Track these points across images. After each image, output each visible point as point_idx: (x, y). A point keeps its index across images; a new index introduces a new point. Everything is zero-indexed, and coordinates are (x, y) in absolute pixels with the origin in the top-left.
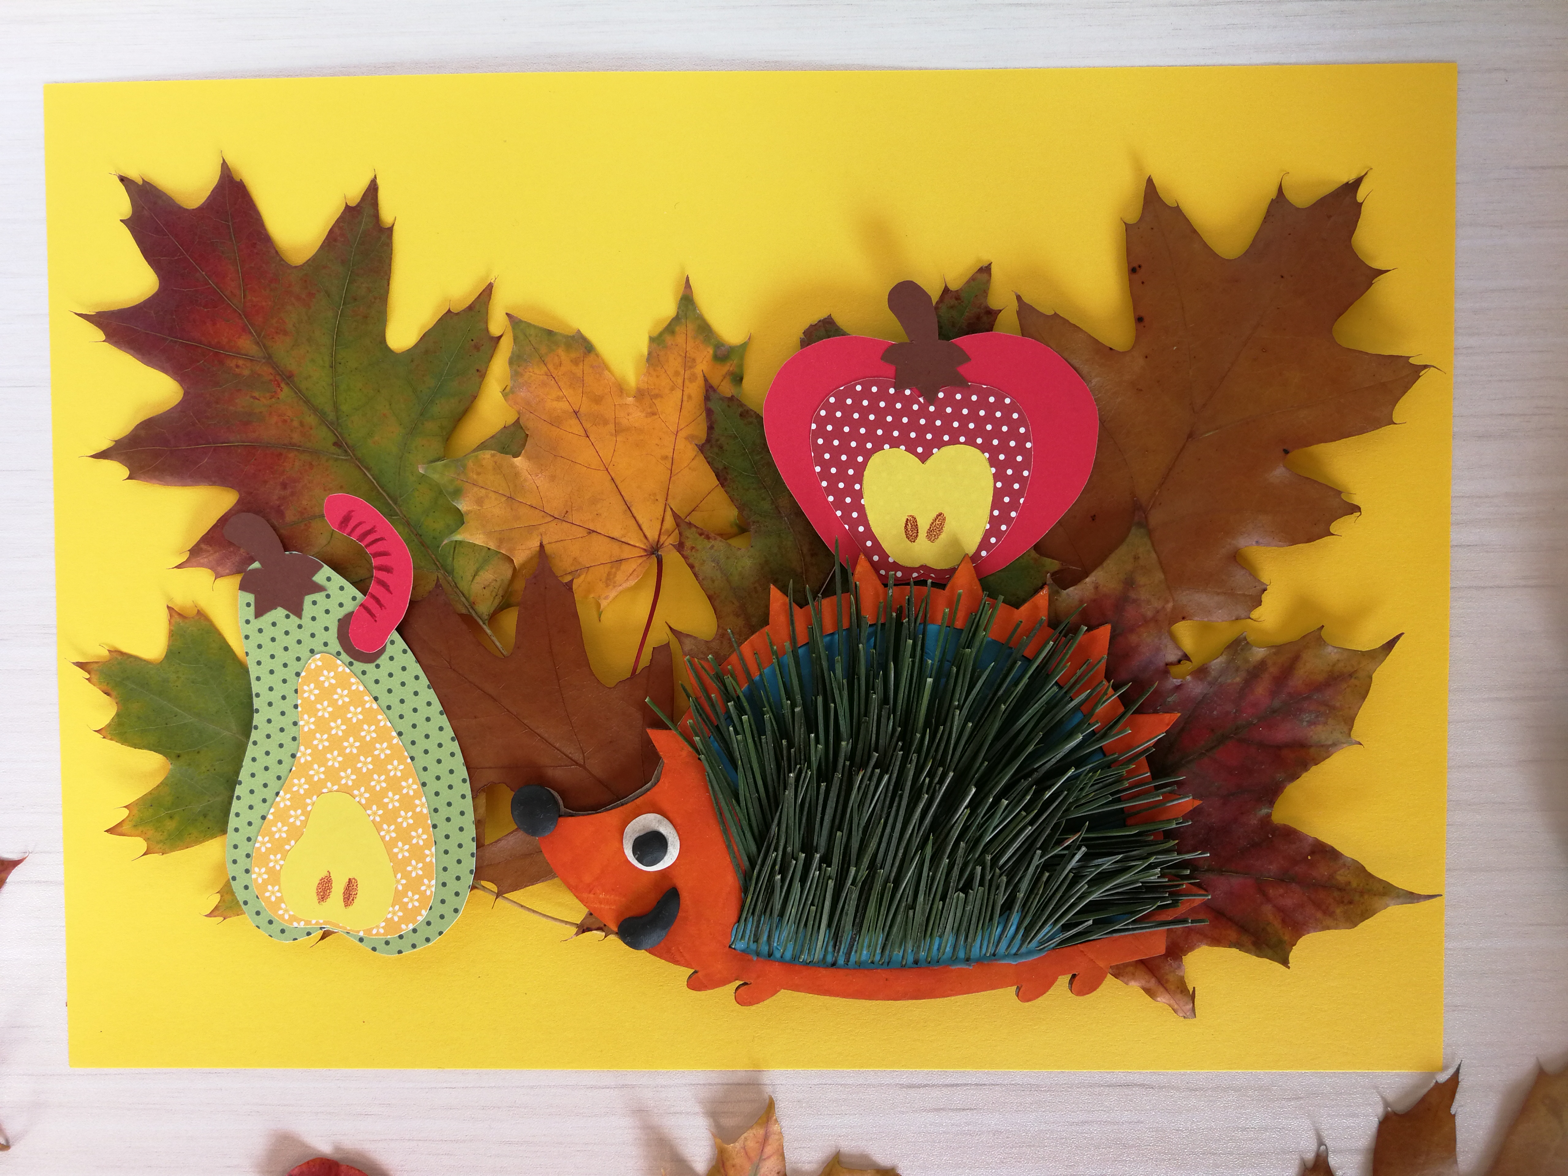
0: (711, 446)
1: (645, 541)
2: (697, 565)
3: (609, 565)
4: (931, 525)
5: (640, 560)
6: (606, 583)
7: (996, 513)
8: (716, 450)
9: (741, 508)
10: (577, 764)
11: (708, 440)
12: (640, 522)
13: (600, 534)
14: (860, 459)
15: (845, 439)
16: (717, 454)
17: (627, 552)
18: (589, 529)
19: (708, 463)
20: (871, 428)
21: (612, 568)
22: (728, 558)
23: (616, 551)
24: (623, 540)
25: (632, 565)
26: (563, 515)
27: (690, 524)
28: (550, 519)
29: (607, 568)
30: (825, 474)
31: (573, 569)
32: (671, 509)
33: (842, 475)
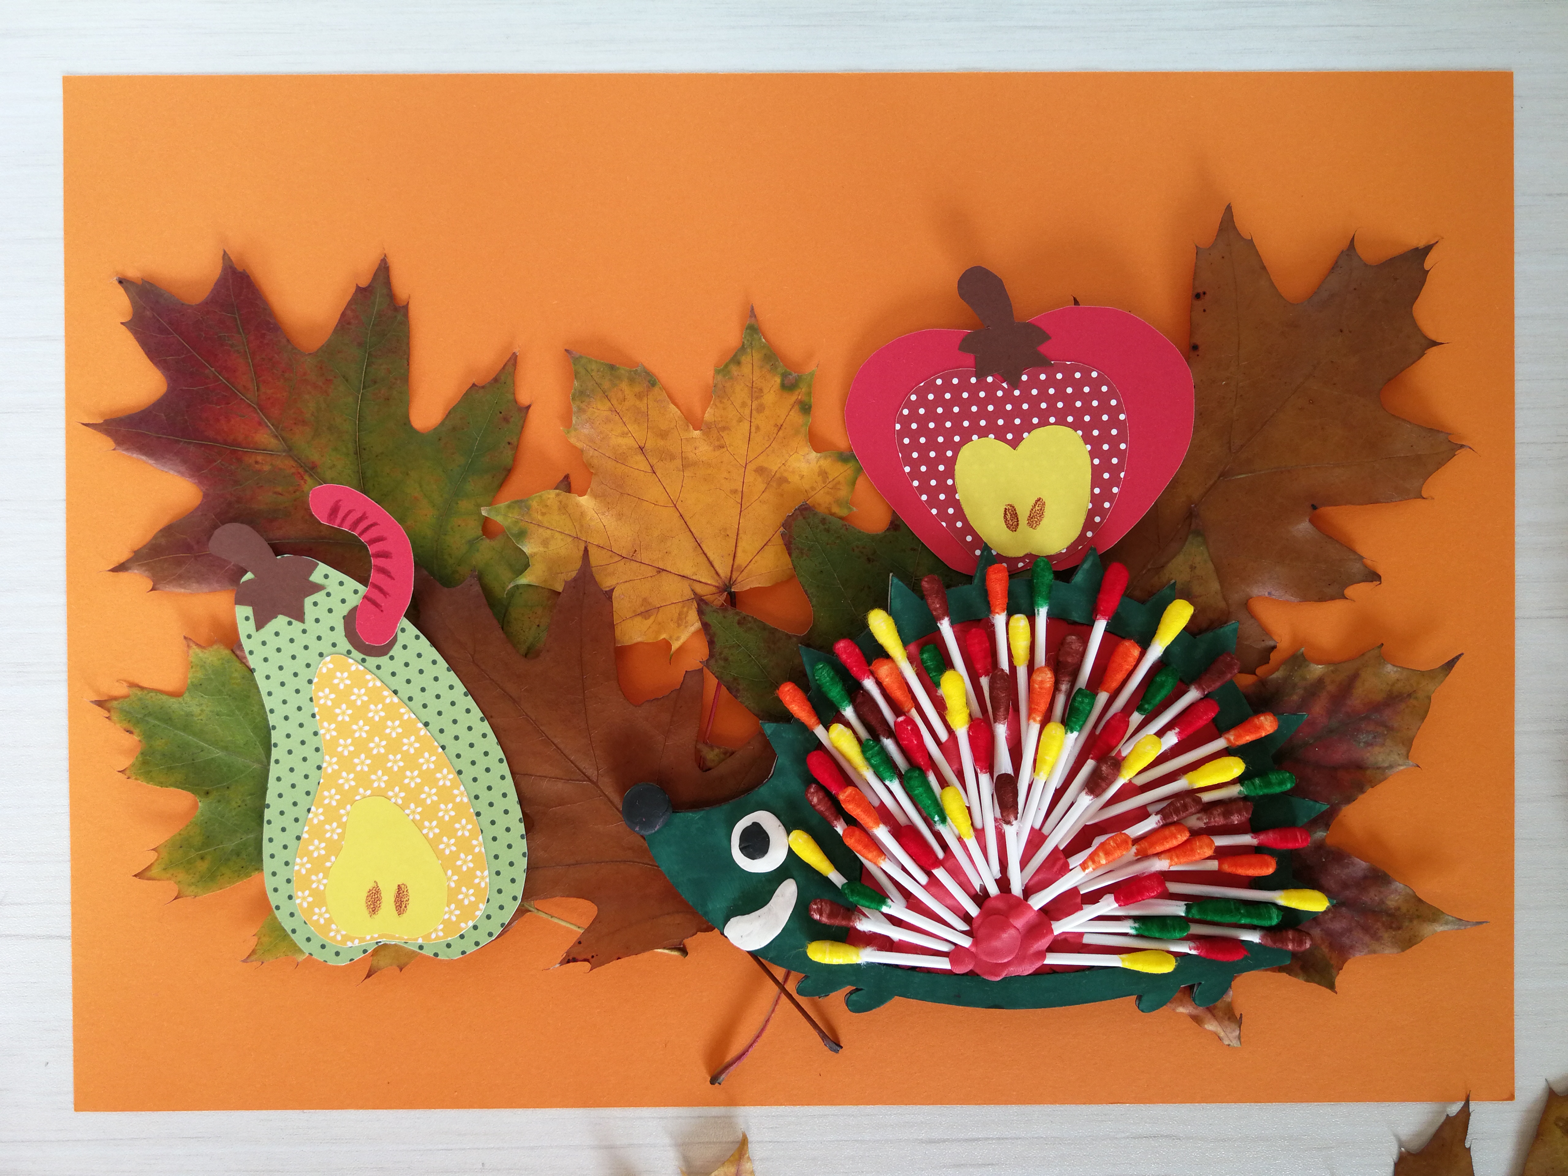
1: (716, 576)
4: (1031, 512)
7: (1097, 491)
12: (711, 558)
14: (949, 454)
15: (932, 436)
20: (957, 420)
30: (915, 474)
33: (932, 472)
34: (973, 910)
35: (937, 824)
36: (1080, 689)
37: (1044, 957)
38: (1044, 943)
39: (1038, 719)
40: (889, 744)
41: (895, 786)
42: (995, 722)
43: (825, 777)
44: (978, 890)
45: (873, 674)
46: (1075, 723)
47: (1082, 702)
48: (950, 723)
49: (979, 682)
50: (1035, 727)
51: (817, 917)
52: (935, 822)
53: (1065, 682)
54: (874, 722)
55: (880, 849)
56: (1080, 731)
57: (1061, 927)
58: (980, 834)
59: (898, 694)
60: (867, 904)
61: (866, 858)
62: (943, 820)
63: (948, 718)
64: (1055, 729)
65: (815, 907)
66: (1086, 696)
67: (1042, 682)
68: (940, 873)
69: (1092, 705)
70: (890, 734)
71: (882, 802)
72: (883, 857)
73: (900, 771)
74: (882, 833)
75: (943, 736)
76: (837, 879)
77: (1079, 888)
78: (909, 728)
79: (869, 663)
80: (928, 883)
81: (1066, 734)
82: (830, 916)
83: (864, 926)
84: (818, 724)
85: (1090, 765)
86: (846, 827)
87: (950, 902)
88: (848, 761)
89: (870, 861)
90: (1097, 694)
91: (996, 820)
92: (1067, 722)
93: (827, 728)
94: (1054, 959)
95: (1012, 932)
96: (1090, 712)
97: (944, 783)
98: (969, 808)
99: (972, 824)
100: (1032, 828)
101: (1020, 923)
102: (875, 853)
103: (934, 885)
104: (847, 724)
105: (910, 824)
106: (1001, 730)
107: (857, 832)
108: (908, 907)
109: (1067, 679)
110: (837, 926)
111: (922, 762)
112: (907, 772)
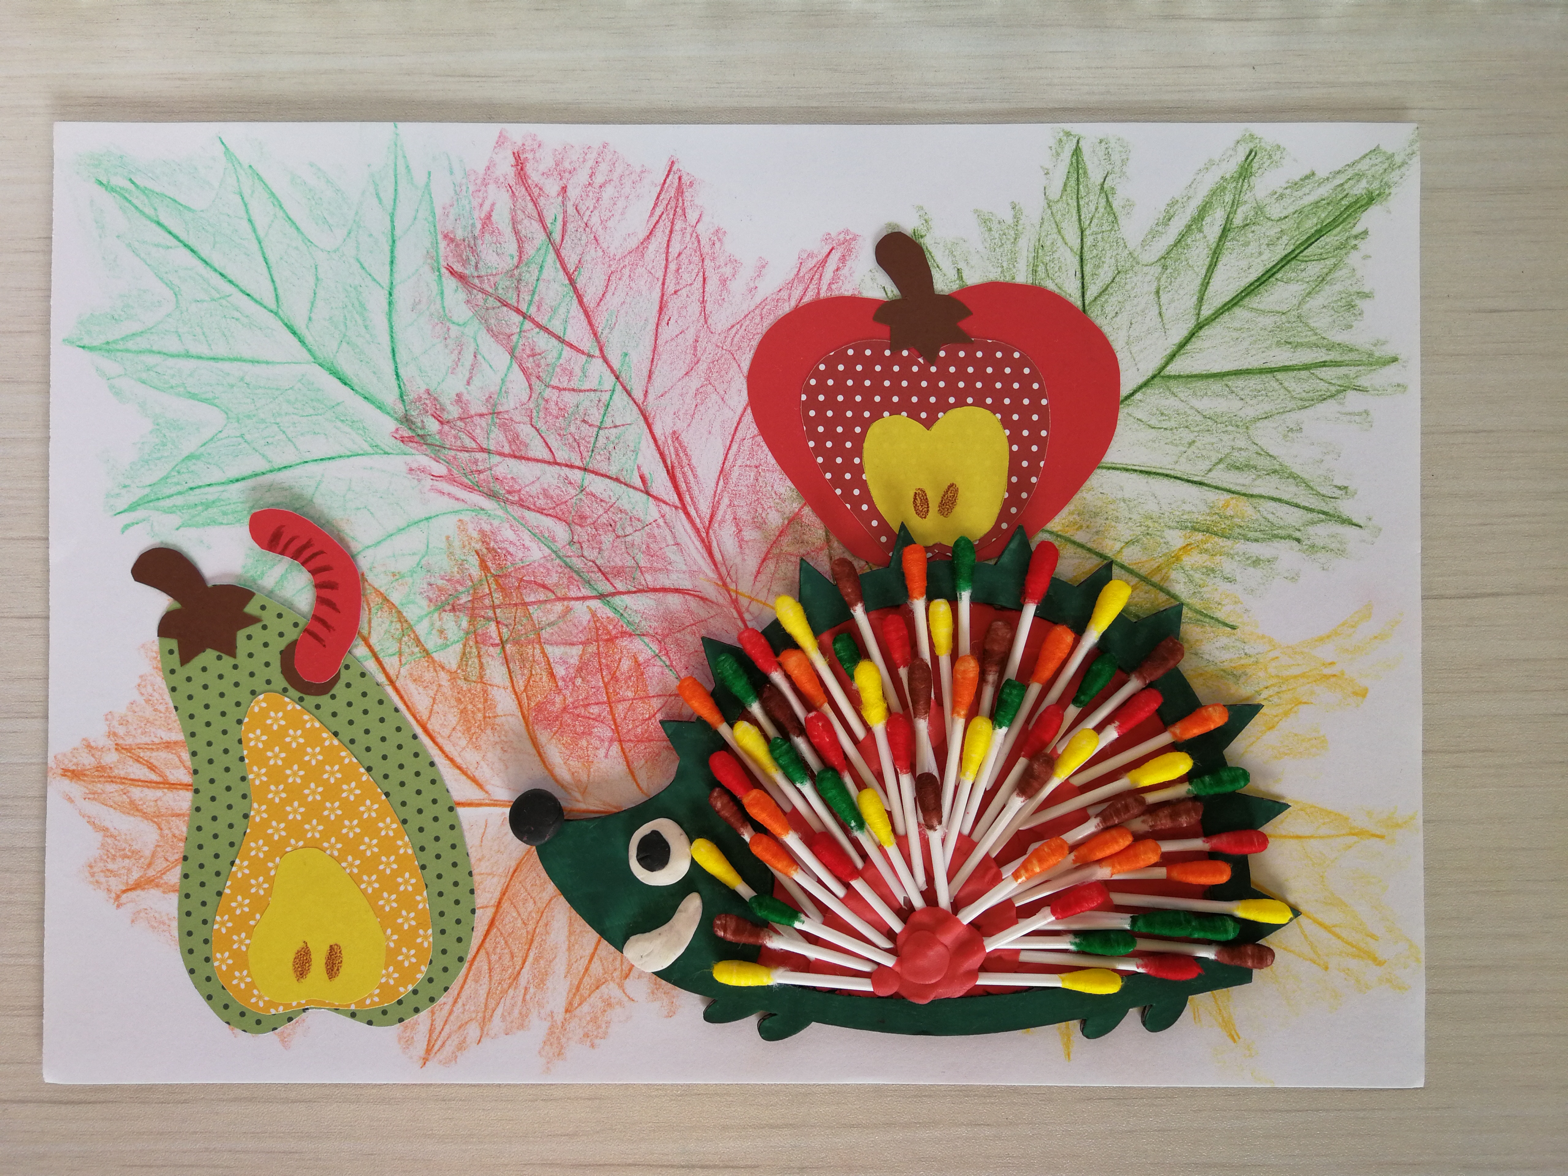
14: (858, 430)
34: (897, 926)
35: (854, 831)
36: (1009, 680)
37: (976, 979)
38: (975, 961)
39: (963, 713)
40: (801, 743)
41: (807, 789)
42: (915, 717)
43: (729, 779)
44: (902, 903)
45: (780, 666)
46: (1004, 717)
47: (1011, 694)
48: (866, 718)
49: (898, 674)
50: (960, 723)
51: (721, 933)
52: (852, 828)
53: (992, 673)
54: (782, 719)
55: (794, 860)
56: (1010, 726)
57: (993, 944)
58: (902, 842)
59: (809, 687)
60: (777, 919)
61: (775, 868)
62: (861, 824)
63: (864, 714)
64: (982, 724)
65: (718, 922)
66: (1014, 687)
67: (964, 671)
68: (858, 885)
69: (1022, 697)
70: (802, 731)
71: (794, 808)
72: (794, 868)
73: (812, 771)
74: (792, 840)
75: (860, 733)
76: (745, 891)
77: (1013, 900)
78: (820, 724)
79: (777, 655)
80: (846, 896)
81: (994, 729)
82: (735, 932)
83: (775, 943)
84: (722, 722)
85: (1022, 763)
86: (754, 833)
87: (870, 916)
88: (755, 761)
89: (780, 871)
90: (1028, 686)
91: (919, 824)
92: (995, 718)
93: (732, 726)
94: (986, 980)
95: (939, 949)
96: (1020, 705)
97: (861, 785)
98: (890, 814)
99: (894, 830)
100: (960, 834)
101: (948, 938)
102: (785, 863)
103: (852, 899)
104: (754, 722)
105: (824, 830)
106: (922, 726)
107: (765, 839)
108: (824, 923)
109: (994, 669)
110: (744, 944)
111: (835, 761)
112: (819, 773)
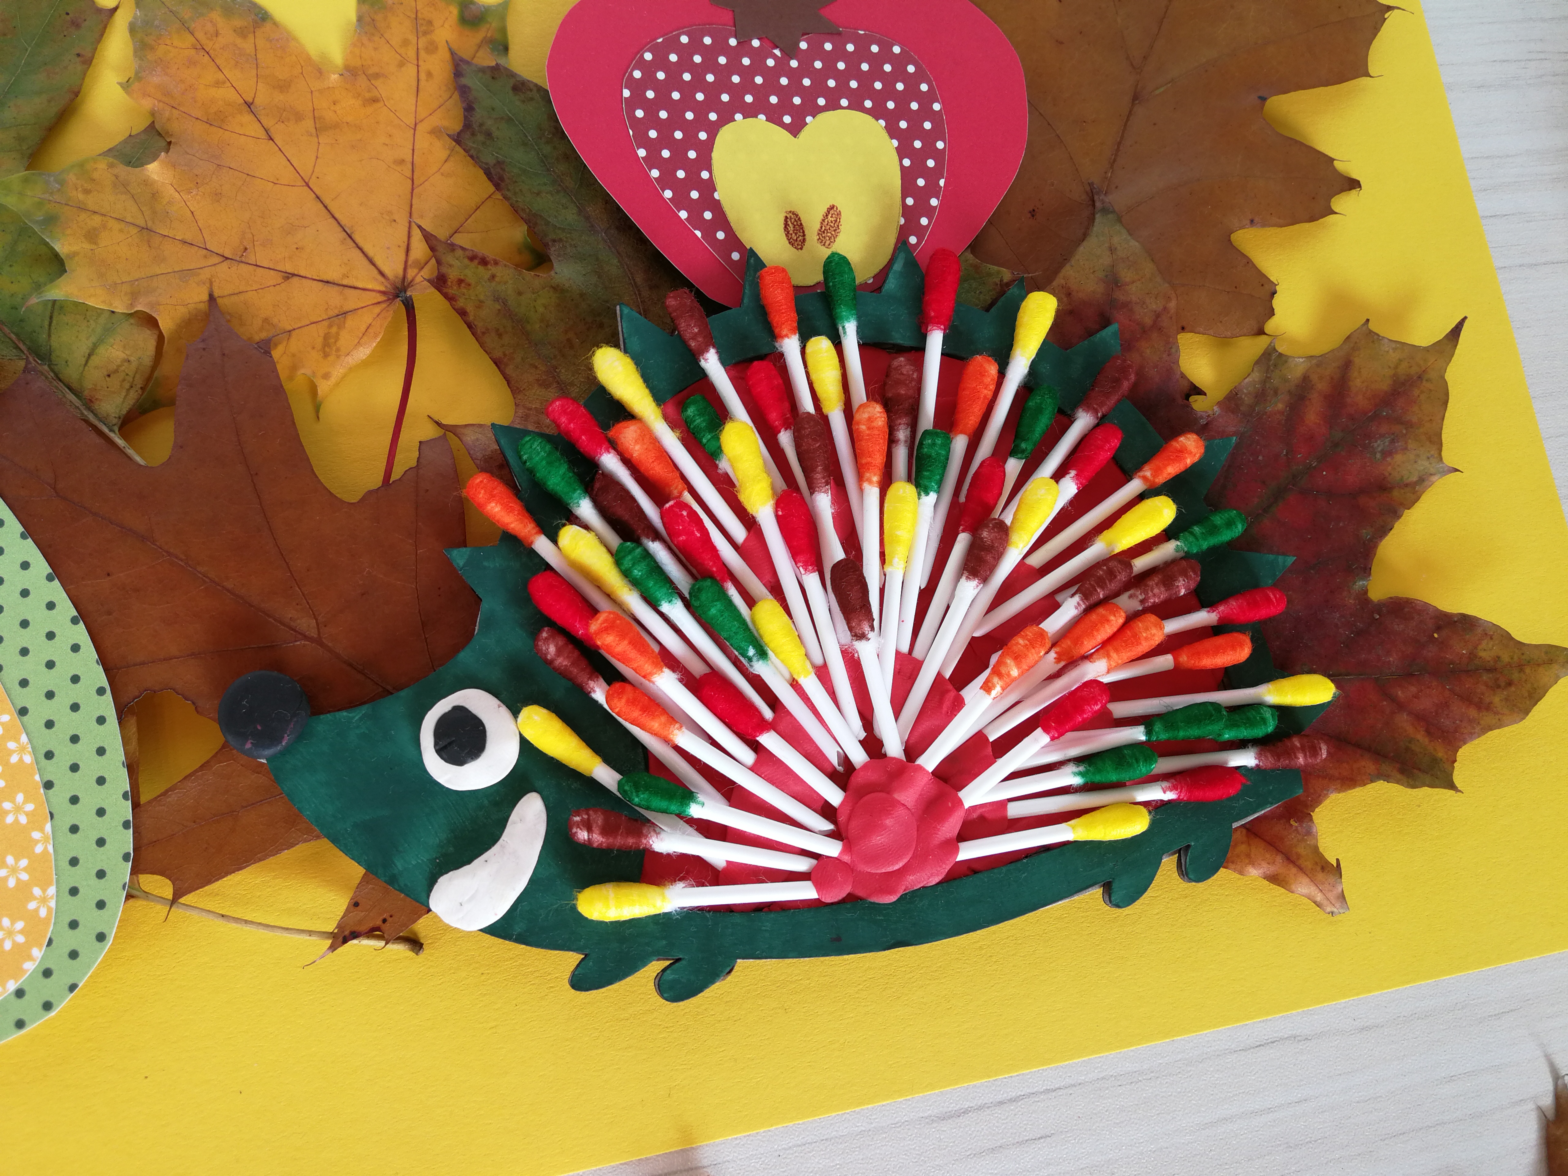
0: (473, 134)
1: (383, 280)
2: (470, 309)
3: (326, 323)
4: (822, 223)
5: (377, 309)
6: (324, 352)
7: (910, 201)
8: (480, 138)
9: (531, 220)
10: (306, 637)
11: (467, 126)
12: (371, 254)
13: (305, 277)
14: (703, 136)
15: (676, 109)
16: (484, 143)
17: (353, 300)
18: (286, 273)
19: (472, 157)
20: (712, 92)
21: (330, 326)
22: (520, 294)
23: (335, 299)
24: (345, 282)
25: (366, 318)
26: (240, 253)
27: (452, 247)
28: (217, 259)
29: (322, 329)
30: (653, 160)
31: (263, 335)
32: (419, 227)
33: (679, 159)
44: (836, 763)
64: (902, 493)
105: (710, 671)
